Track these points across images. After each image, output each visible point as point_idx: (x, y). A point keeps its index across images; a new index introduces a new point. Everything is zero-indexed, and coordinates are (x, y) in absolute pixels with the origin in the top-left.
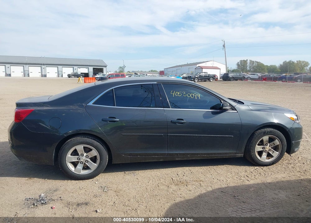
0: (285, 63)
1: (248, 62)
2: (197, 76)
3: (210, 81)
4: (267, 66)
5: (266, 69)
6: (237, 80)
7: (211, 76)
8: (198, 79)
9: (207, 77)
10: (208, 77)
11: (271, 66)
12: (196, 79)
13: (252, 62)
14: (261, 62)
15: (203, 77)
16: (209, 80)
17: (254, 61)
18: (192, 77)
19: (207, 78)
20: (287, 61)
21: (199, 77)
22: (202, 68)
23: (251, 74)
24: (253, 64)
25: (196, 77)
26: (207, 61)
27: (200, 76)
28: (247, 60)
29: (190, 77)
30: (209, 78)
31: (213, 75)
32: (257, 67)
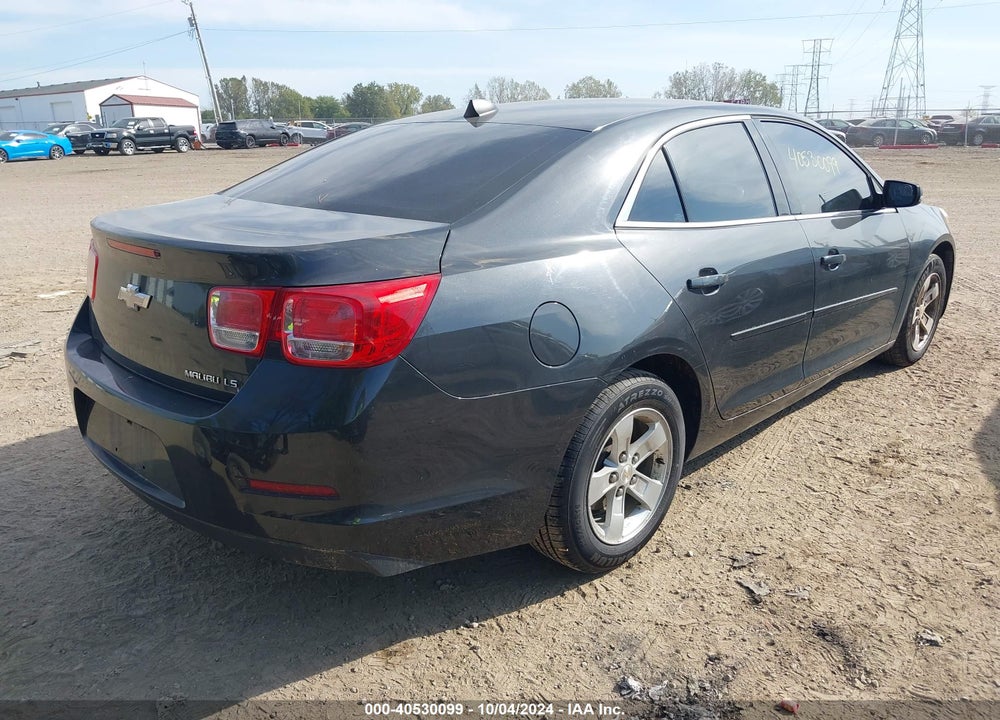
0: (358, 89)
1: (249, 84)
2: (125, 134)
3: (180, 151)
4: (309, 99)
5: (308, 109)
6: (262, 145)
7: (180, 132)
8: (137, 144)
9: (164, 134)
10: (170, 134)
11: (321, 99)
12: (127, 142)
13: (261, 86)
14: (288, 86)
15: (151, 135)
16: (174, 146)
17: (266, 83)
18: (109, 136)
19: (168, 138)
20: (364, 85)
21: (137, 136)
22: (129, 102)
23: (304, 125)
24: (266, 91)
25: (125, 138)
26: (121, 79)
27: (140, 134)
28: (244, 78)
29: (102, 135)
30: (173, 138)
31: (183, 128)
32: (279, 103)
